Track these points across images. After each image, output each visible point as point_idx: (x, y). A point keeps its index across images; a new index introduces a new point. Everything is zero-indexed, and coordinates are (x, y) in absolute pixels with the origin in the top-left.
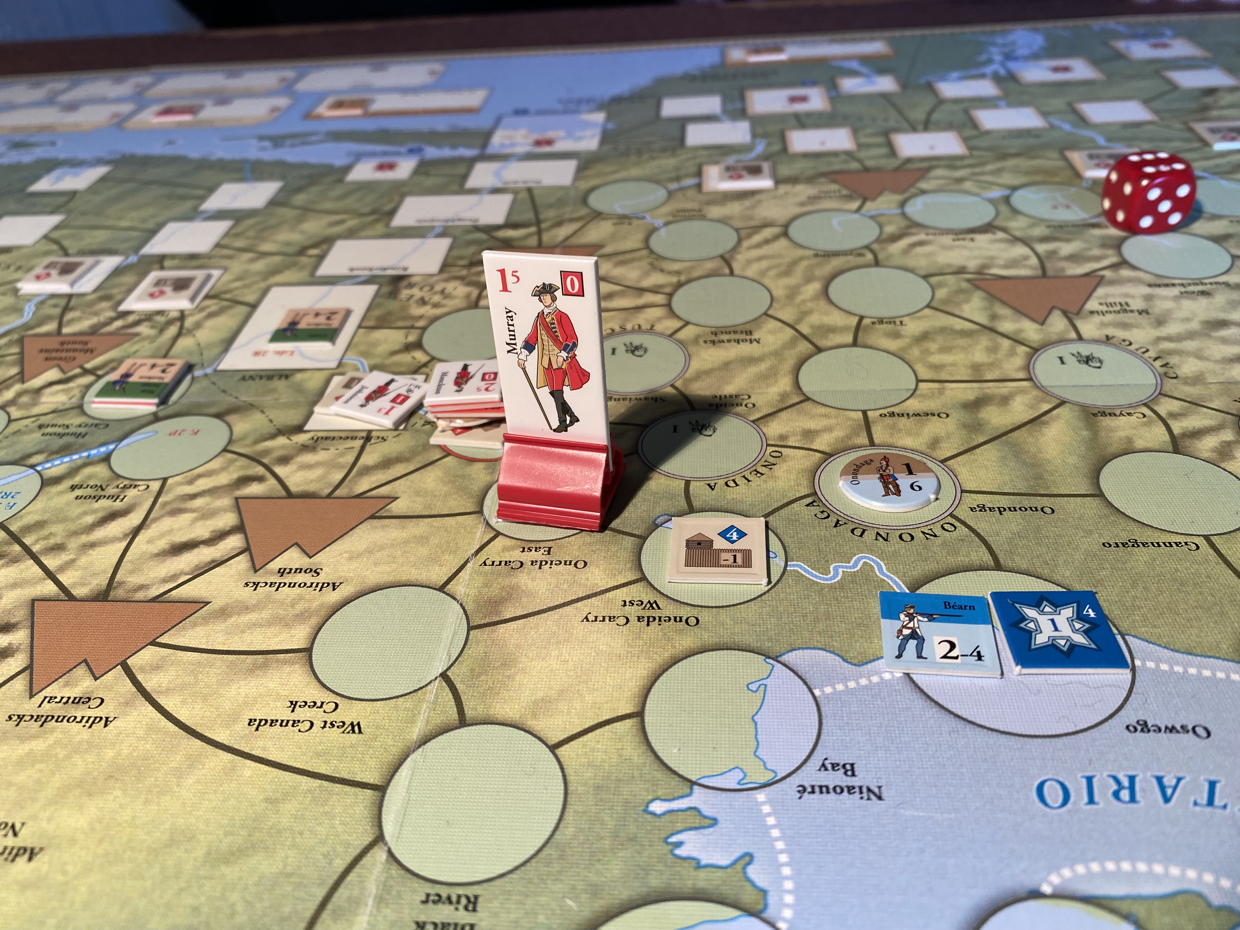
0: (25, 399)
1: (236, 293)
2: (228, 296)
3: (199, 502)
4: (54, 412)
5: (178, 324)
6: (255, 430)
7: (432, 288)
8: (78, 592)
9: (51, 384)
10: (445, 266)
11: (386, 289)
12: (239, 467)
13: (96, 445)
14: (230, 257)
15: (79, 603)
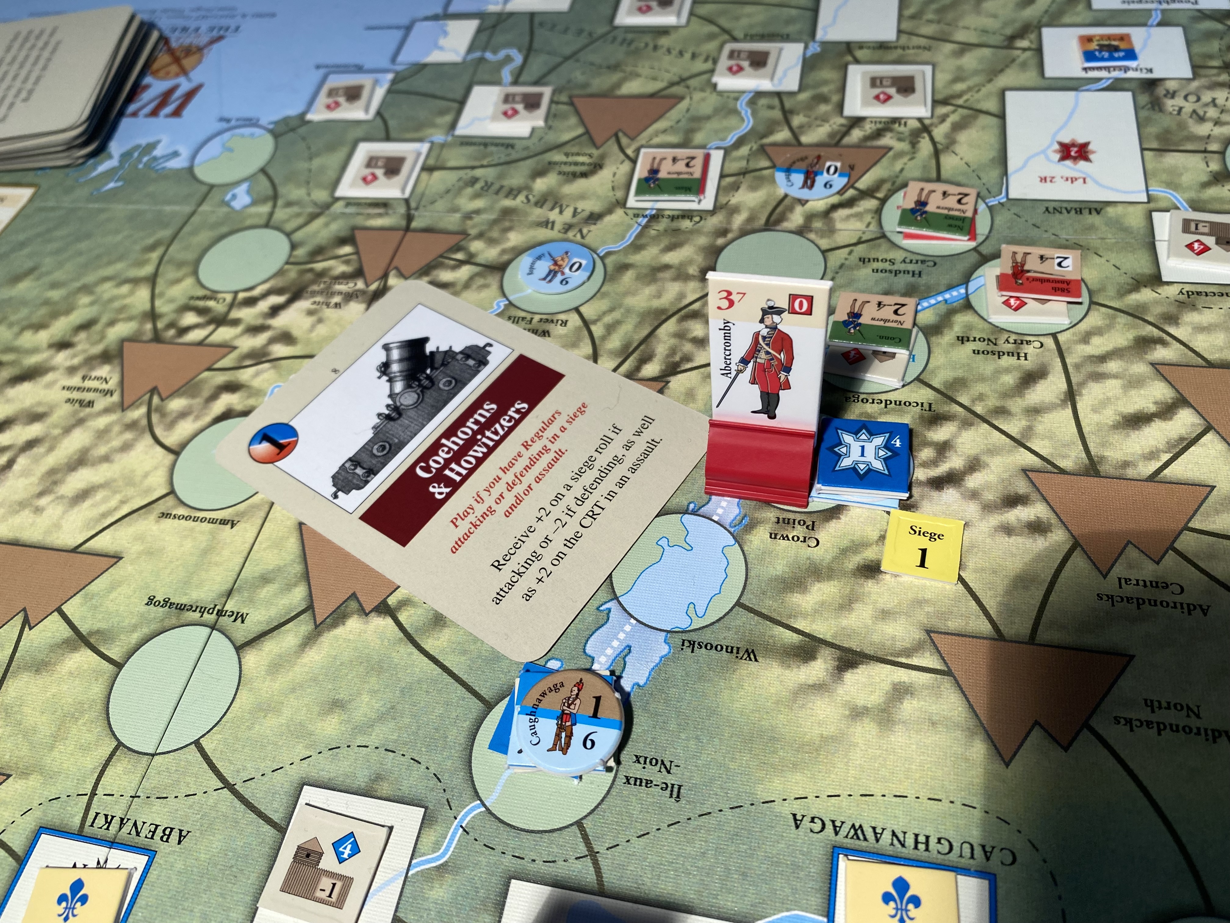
0: (817, 224)
1: (965, 97)
2: (960, 102)
3: (1113, 366)
4: (859, 242)
5: (925, 135)
6: (1106, 277)
7: (1199, 99)
8: (1063, 464)
9: (834, 207)
10: (1196, 68)
11: (1144, 99)
12: (1125, 325)
13: (942, 288)
14: (928, 48)
15: (1073, 477)
